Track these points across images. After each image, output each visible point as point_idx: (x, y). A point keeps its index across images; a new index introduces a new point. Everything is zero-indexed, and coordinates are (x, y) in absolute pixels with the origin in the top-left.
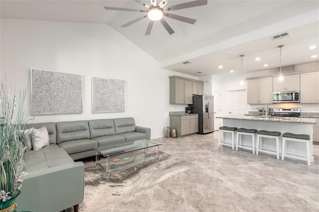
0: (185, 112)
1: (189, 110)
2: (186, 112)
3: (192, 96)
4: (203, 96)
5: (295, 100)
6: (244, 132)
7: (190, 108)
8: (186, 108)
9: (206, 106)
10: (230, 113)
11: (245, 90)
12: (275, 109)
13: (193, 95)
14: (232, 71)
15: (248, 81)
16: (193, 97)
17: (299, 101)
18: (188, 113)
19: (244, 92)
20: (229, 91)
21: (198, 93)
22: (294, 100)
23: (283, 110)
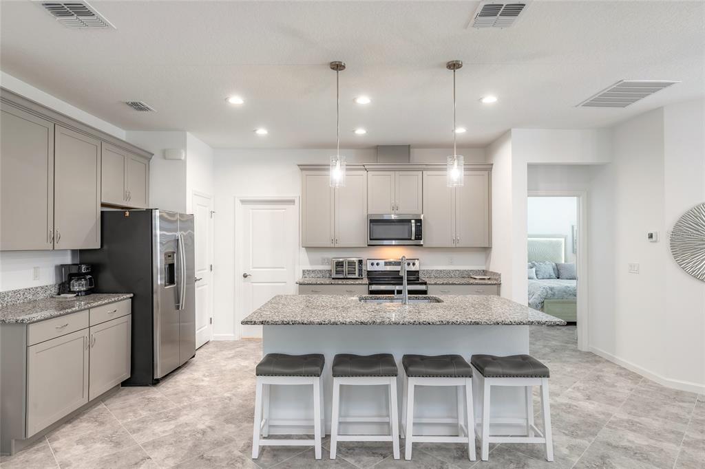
0: (54, 291)
1: (79, 276)
2: (64, 288)
3: (100, 209)
4: (157, 214)
5: (416, 239)
6: (363, 375)
7: (84, 269)
8: (62, 266)
9: (169, 255)
10: (245, 276)
11: (292, 202)
12: (369, 263)
13: (103, 205)
14: (262, 132)
15: (304, 172)
16: (102, 212)
17: (422, 242)
18: (70, 292)
19: (290, 207)
20: (243, 202)
21: (127, 198)
22: (413, 238)
23: (386, 264)
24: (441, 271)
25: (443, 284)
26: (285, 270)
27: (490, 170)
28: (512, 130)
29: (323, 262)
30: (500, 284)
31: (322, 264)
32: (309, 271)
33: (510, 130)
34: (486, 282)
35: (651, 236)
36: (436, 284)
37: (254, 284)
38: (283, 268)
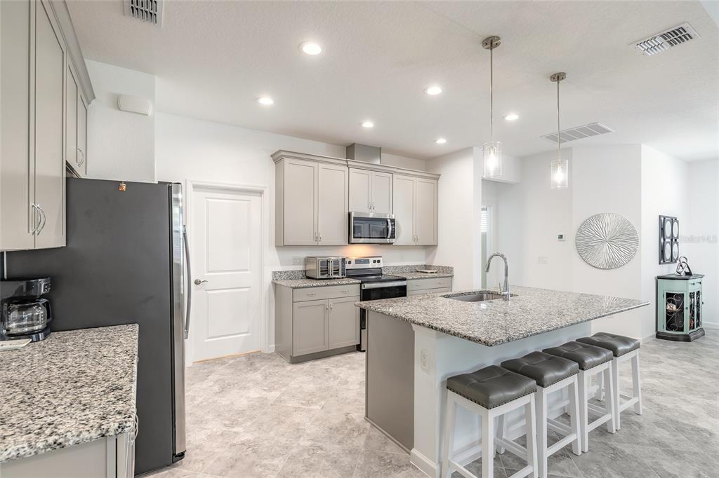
24: (396, 267)
25: (417, 279)
26: (249, 272)
27: (438, 179)
28: (475, 148)
29: (295, 262)
30: (452, 277)
31: (294, 264)
32: (281, 272)
33: (472, 148)
34: (436, 275)
35: (561, 237)
36: (413, 279)
37: (209, 292)
38: (247, 270)
